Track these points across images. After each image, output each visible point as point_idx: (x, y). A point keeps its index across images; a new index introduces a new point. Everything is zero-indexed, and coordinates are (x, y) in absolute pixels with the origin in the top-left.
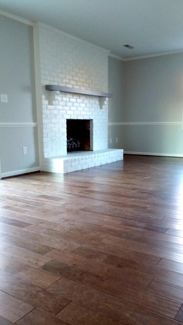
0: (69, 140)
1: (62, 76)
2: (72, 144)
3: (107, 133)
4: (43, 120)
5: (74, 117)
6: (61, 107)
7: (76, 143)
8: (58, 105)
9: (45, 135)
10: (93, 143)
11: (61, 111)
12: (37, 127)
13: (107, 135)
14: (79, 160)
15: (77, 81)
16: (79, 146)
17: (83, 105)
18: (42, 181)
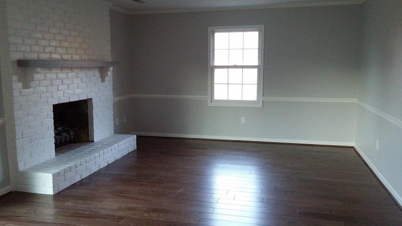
0: (57, 130)
1: (43, 43)
2: (62, 136)
3: (113, 113)
4: (15, 113)
5: (64, 100)
6: (44, 89)
7: (68, 133)
8: (39, 86)
9: (18, 136)
10: (93, 131)
11: (43, 95)
12: (5, 125)
13: (112, 116)
14: (76, 168)
15: (67, 48)
16: (72, 137)
17: (77, 81)
18: (20, 221)
